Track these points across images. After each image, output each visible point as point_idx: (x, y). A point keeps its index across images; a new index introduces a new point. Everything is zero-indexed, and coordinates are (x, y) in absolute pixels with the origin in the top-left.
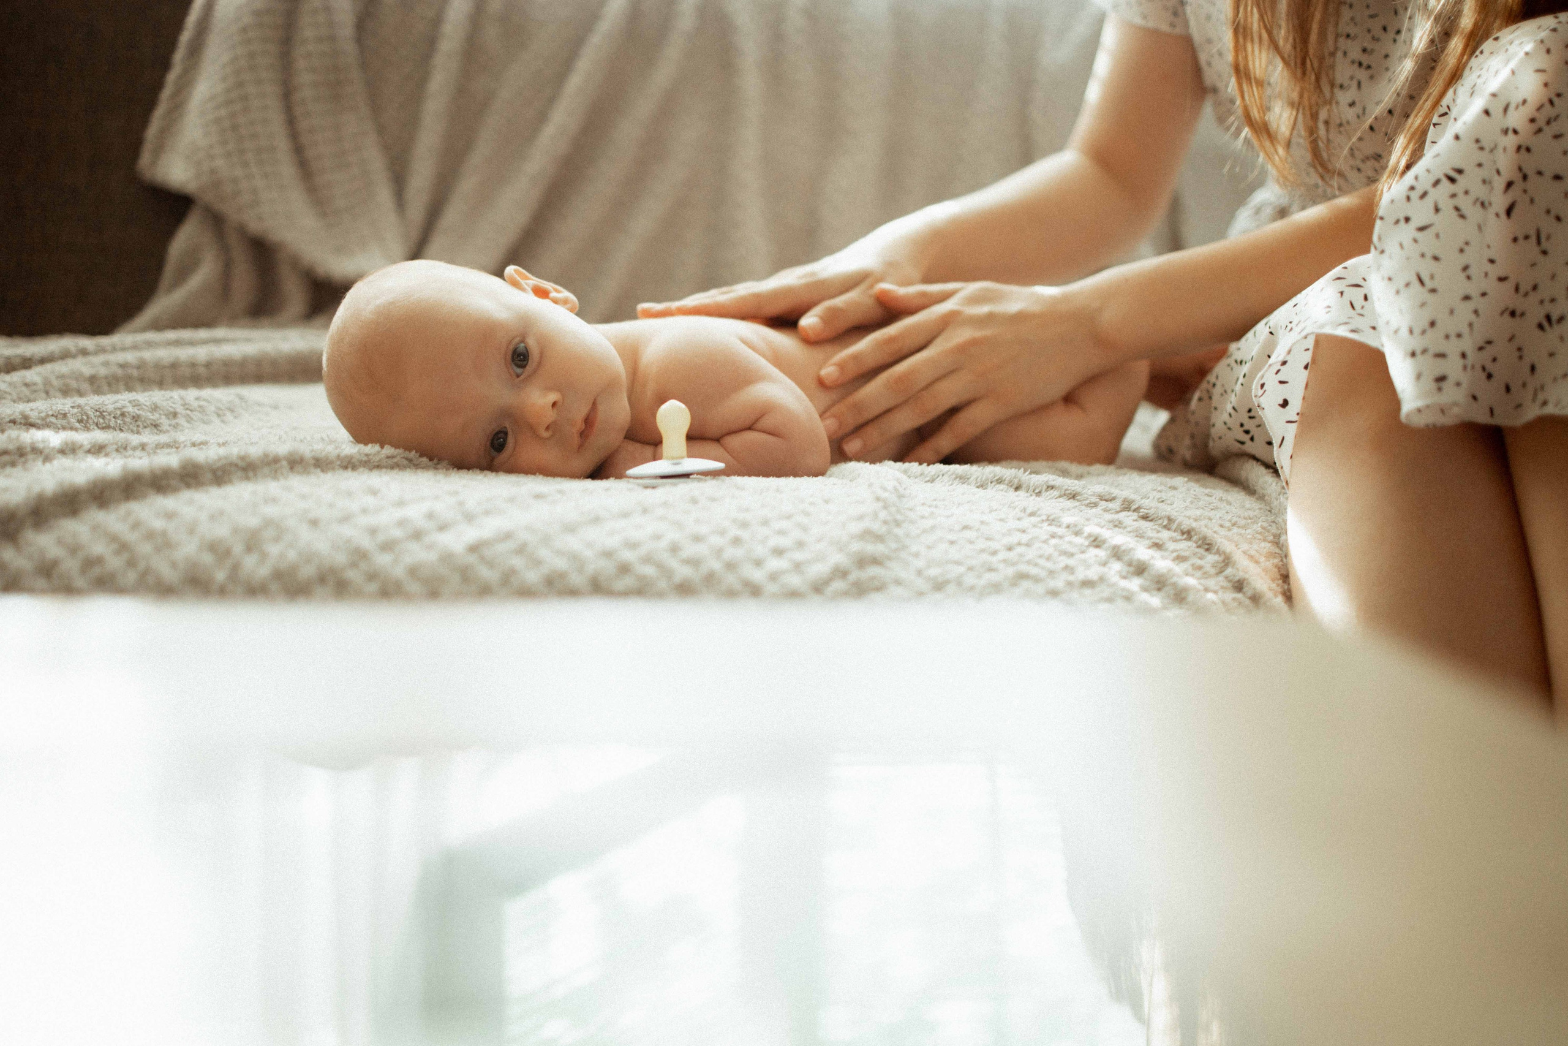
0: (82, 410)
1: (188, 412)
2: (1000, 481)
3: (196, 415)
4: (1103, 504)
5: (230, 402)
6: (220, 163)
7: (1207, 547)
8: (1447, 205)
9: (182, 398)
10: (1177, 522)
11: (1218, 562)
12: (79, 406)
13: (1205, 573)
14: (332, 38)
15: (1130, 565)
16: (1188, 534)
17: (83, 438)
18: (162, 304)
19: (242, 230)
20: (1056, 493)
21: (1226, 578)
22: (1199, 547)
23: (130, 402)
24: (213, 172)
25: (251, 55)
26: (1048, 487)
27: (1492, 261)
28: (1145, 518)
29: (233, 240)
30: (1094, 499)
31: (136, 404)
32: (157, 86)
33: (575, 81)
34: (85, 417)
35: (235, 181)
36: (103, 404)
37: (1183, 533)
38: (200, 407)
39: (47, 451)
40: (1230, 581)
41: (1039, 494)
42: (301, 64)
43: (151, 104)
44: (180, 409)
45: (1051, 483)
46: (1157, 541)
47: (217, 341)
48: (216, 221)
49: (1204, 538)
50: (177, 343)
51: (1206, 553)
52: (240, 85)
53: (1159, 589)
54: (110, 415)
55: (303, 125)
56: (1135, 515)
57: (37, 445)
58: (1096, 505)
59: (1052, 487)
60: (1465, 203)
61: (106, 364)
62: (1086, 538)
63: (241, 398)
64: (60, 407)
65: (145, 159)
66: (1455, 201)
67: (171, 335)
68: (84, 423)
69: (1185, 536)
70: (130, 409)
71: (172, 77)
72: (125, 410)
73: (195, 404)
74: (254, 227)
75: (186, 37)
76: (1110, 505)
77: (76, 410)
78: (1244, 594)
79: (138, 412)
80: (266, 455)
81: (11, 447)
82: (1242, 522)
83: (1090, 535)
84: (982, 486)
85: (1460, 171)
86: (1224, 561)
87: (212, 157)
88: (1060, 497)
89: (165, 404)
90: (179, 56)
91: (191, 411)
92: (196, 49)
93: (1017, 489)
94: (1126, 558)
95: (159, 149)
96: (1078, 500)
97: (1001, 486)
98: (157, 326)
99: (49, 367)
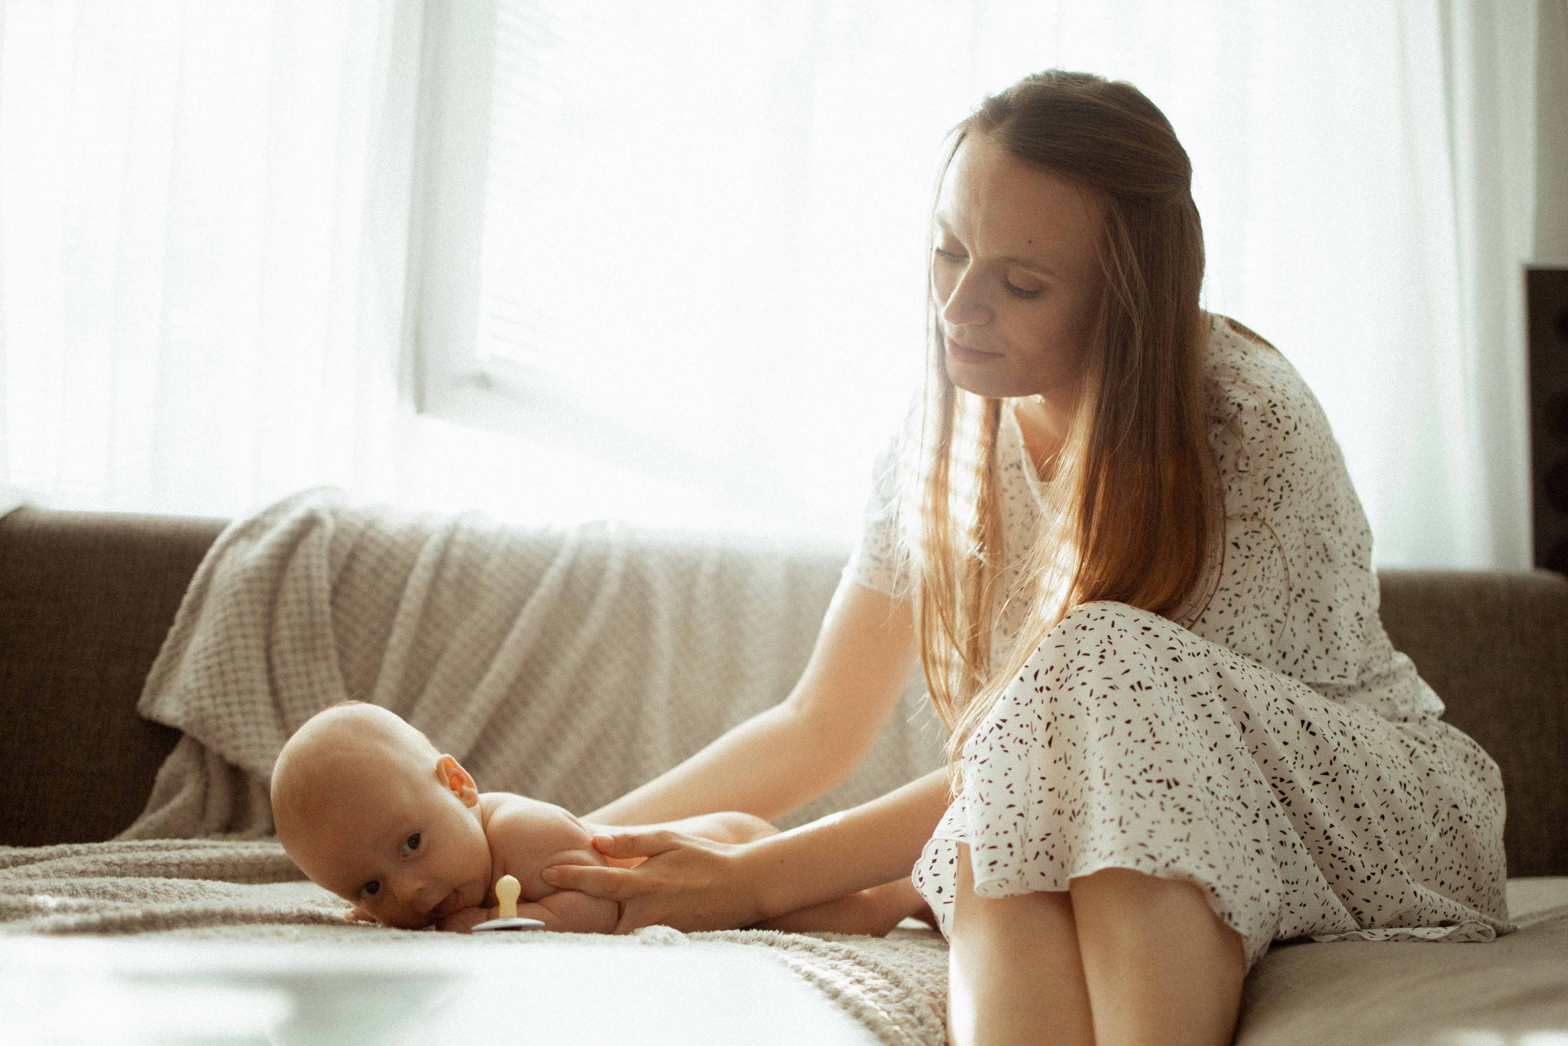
0: (74, 887)
1: (156, 894)
2: (759, 940)
3: (162, 897)
4: (832, 954)
5: (191, 888)
6: (207, 703)
7: (896, 984)
8: (996, 744)
9: (153, 884)
10: (880, 966)
11: (901, 994)
12: (71, 884)
13: (888, 1000)
14: (310, 602)
15: (829, 992)
16: (885, 974)
17: (73, 902)
18: (148, 819)
19: (221, 757)
20: (798, 947)
21: (904, 1004)
22: (892, 984)
23: (111, 883)
24: (202, 709)
25: (240, 615)
26: (794, 943)
27: (1043, 778)
28: (860, 964)
29: (213, 767)
30: (824, 951)
31: (113, 884)
32: (161, 637)
33: (515, 635)
34: (75, 892)
35: (218, 717)
36: (90, 884)
37: (883, 974)
38: (166, 890)
39: (46, 909)
40: (906, 1007)
41: (786, 948)
42: (282, 622)
43: (154, 654)
44: (149, 891)
45: (796, 940)
46: (858, 978)
47: (189, 848)
48: (200, 750)
49: (897, 977)
50: (156, 848)
51: (894, 988)
52: (229, 639)
53: (845, 1008)
54: (94, 892)
55: (279, 671)
56: (852, 962)
57: (39, 905)
58: (825, 955)
59: (797, 943)
60: (1007, 742)
61: (95, 862)
62: (802, 974)
63: (200, 886)
64: (57, 884)
65: (144, 699)
66: (1002, 742)
67: (151, 842)
68: (74, 894)
69: (884, 976)
70: (110, 888)
71: (173, 631)
72: (106, 889)
73: (162, 888)
74: (231, 756)
75: (187, 599)
76: (837, 955)
77: (68, 887)
78: (914, 1016)
79: (116, 891)
80: (206, 912)
81: (20, 905)
82: (936, 970)
83: (806, 972)
84: (746, 943)
85: (1004, 721)
86: (906, 994)
87: (200, 698)
88: (801, 950)
89: (137, 886)
90: (180, 615)
91: (158, 893)
92: (195, 609)
93: (771, 945)
94: (827, 987)
95: (155, 693)
96: (814, 952)
97: (760, 943)
98: (140, 836)
99: (48, 863)
